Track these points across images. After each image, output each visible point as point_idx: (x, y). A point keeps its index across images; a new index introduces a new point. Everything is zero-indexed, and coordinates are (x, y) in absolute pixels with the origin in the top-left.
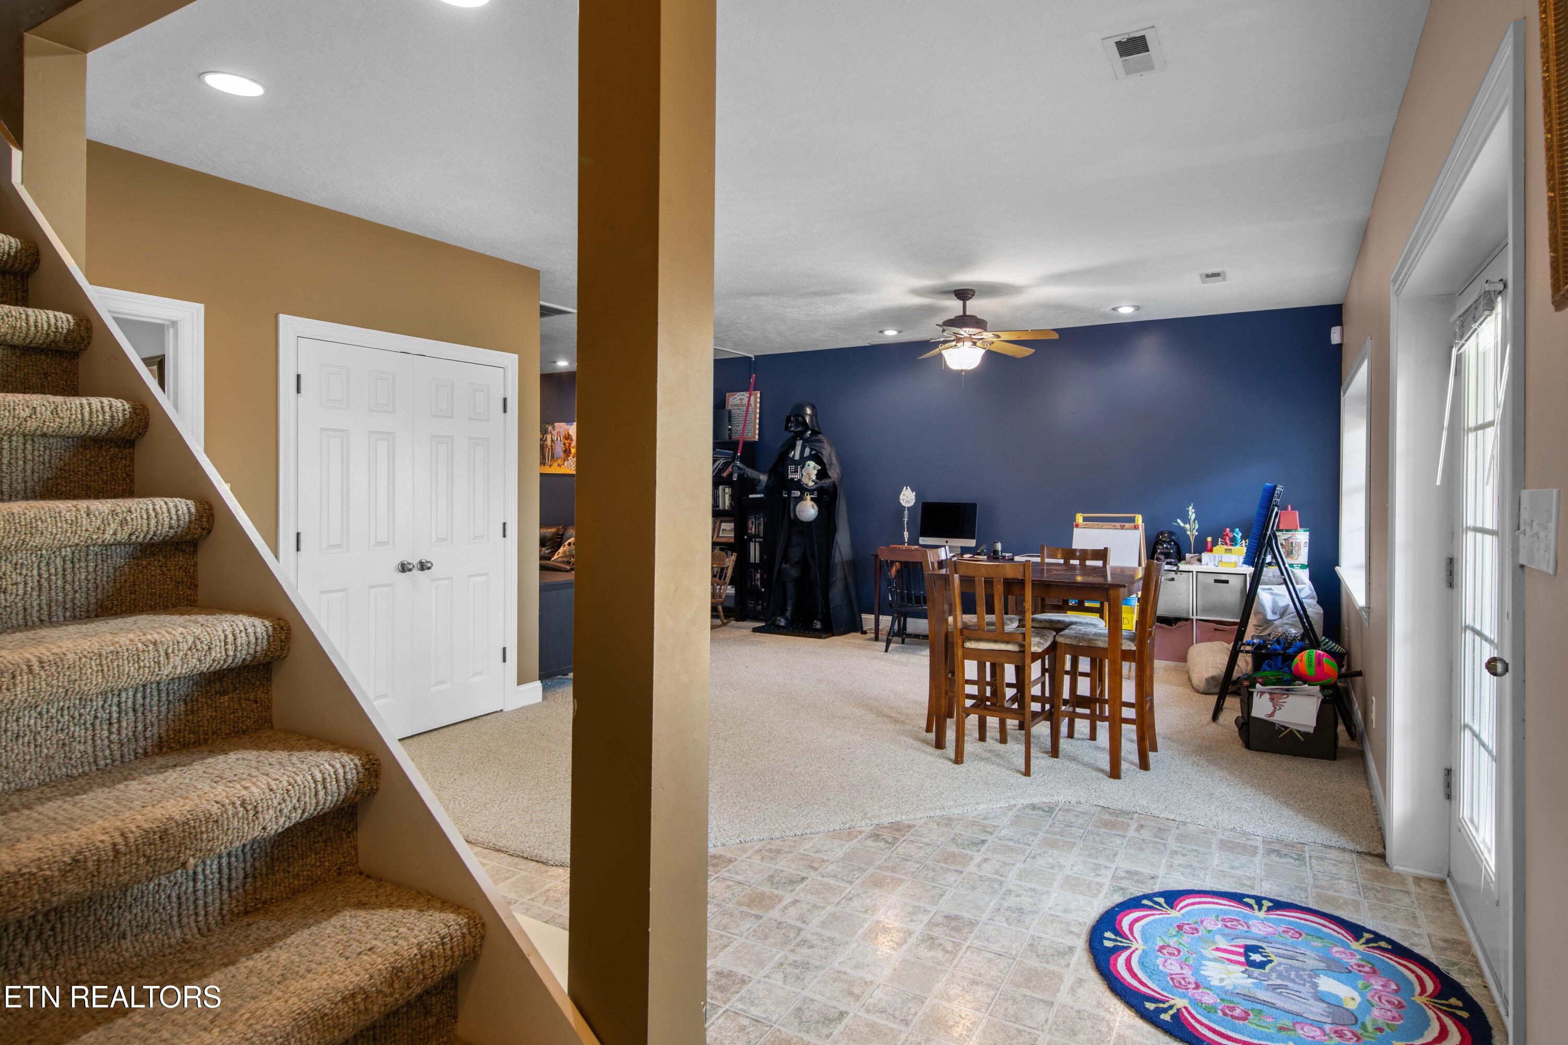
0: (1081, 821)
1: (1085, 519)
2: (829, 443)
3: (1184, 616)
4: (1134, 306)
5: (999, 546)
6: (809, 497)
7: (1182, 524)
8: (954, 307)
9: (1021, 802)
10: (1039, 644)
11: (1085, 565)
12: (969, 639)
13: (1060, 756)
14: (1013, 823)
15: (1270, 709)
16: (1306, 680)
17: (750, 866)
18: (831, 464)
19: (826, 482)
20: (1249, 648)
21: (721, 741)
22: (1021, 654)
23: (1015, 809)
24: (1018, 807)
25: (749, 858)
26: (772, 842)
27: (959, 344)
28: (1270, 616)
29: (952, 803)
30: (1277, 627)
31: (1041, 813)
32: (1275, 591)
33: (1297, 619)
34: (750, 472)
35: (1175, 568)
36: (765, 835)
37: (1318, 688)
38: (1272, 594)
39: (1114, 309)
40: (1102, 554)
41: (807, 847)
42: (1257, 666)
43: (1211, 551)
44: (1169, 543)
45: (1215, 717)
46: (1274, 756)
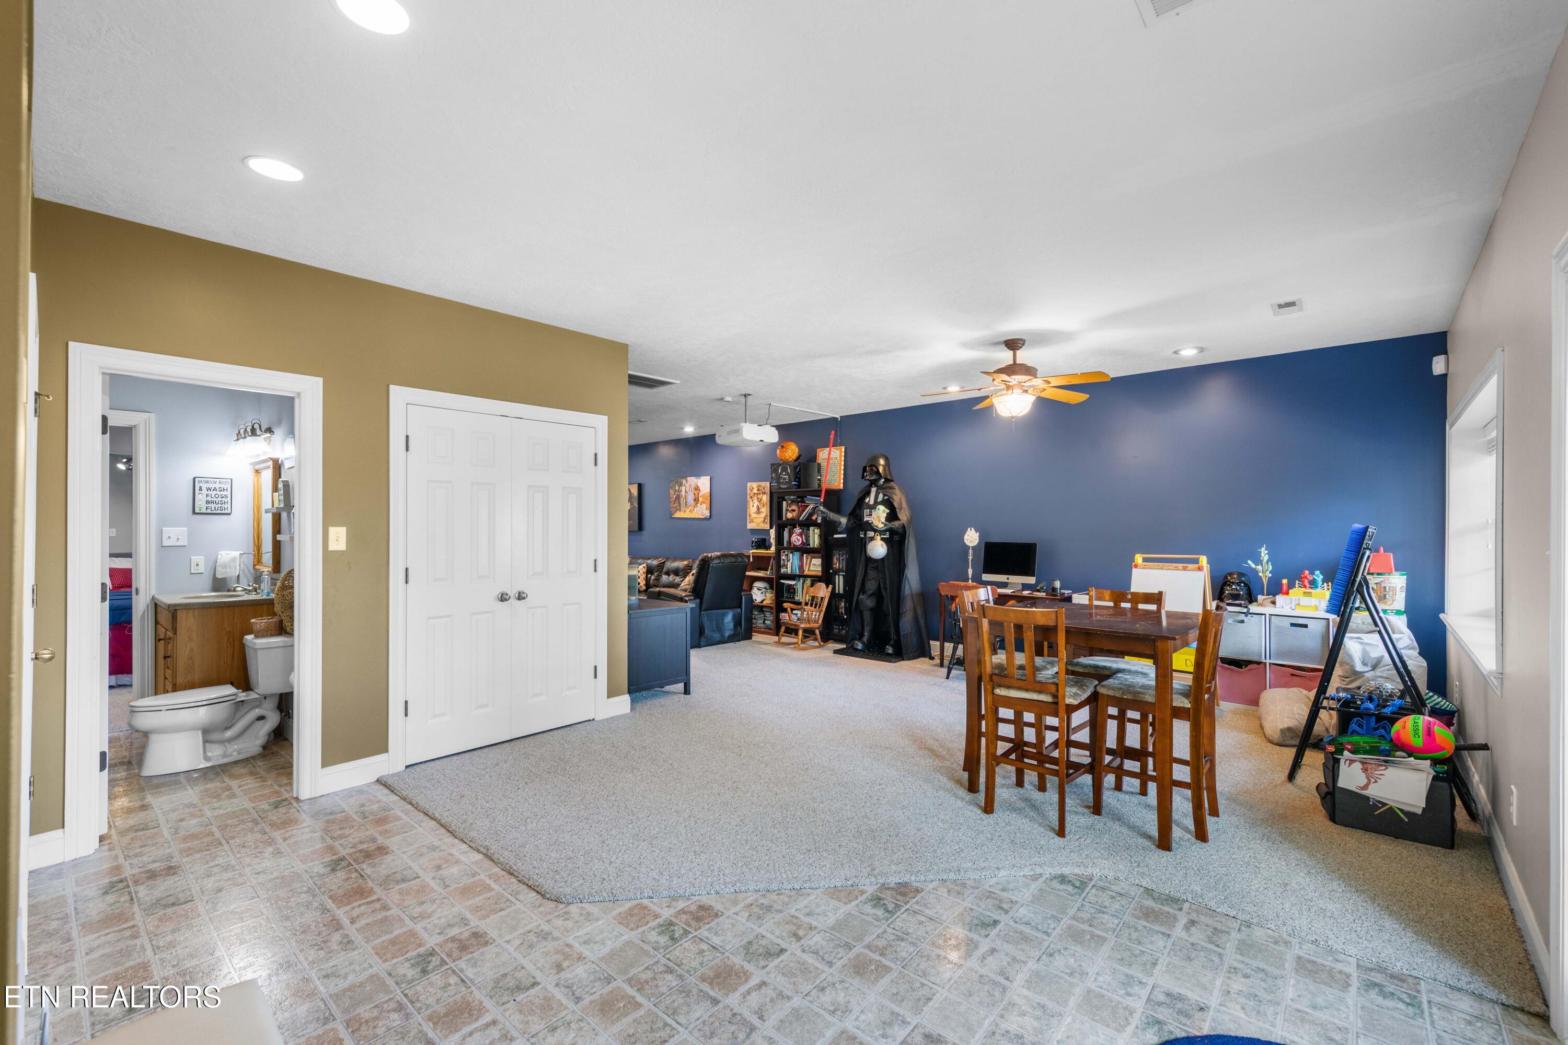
0: (1117, 906)
1: (1145, 560)
2: (900, 489)
3: (1255, 659)
4: (1197, 348)
5: (1057, 584)
6: (879, 538)
7: (1253, 566)
8: (1005, 357)
9: (1049, 871)
10: (1075, 695)
11: (1138, 609)
12: (1000, 686)
13: (1103, 812)
14: (1036, 900)
15: (1364, 781)
16: (1411, 751)
17: (733, 925)
18: (901, 508)
19: (896, 524)
20: (1333, 704)
21: (763, 766)
22: (1054, 706)
23: (1041, 880)
24: (1045, 877)
25: (736, 914)
26: (768, 894)
27: (1010, 392)
28: (1359, 667)
29: (970, 864)
30: (1368, 680)
31: (1070, 888)
32: (1366, 641)
33: (1395, 672)
34: (832, 516)
35: (1245, 610)
36: (762, 886)
37: (1428, 762)
38: (1361, 643)
39: (1176, 352)
40: (1157, 598)
41: (798, 907)
42: (1344, 726)
43: (1287, 593)
44: (1238, 584)
45: (1291, 777)
46: (1368, 835)
